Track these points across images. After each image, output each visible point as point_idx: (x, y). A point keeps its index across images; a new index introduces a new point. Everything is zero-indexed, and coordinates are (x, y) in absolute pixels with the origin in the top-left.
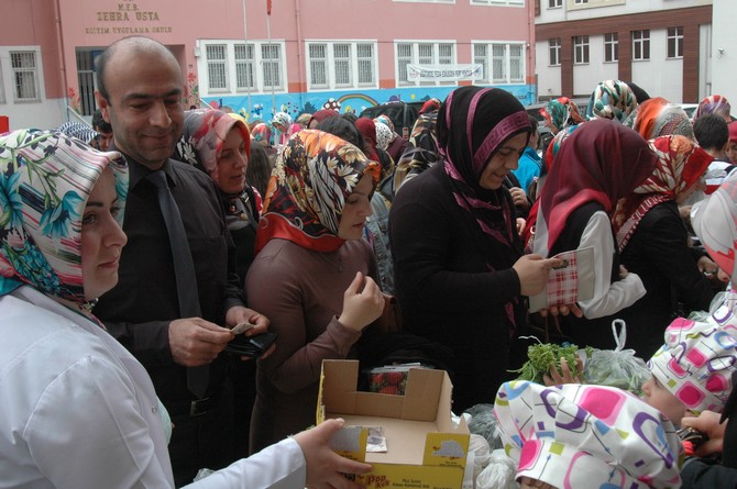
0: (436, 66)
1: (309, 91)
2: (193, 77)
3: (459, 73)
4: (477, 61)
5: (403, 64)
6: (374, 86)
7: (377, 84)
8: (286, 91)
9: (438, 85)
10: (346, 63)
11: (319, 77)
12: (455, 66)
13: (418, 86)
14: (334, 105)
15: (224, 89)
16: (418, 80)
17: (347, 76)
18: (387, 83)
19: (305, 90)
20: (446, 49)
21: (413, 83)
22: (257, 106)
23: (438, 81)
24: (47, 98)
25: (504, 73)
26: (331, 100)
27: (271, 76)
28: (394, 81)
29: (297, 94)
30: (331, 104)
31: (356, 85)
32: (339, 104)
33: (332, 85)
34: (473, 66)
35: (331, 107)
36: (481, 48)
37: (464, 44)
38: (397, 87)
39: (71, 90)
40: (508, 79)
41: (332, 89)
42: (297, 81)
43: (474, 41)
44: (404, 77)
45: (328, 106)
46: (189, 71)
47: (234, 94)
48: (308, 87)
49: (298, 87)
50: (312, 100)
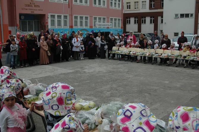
0: (102, 23)
1: (74, 28)
2: (47, 23)
3: (107, 25)
4: (111, 22)
5: (95, 22)
6: (88, 27)
7: (89, 27)
8: (68, 28)
9: (102, 28)
10: (82, 21)
11: (76, 25)
12: (106, 23)
13: (98, 28)
15: (54, 26)
16: (98, 26)
17: (82, 24)
18: (91, 27)
20: (104, 19)
21: (97, 27)
22: (62, 31)
23: (102, 27)
26: (79, 30)
27: (65, 24)
28: (93, 26)
29: (71, 29)
30: (78, 31)
31: (84, 27)
33: (79, 27)
34: (110, 24)
36: (112, 19)
37: (108, 18)
38: (93, 28)
39: (17, 24)
40: (117, 27)
41: (79, 28)
42: (71, 25)
43: (110, 17)
44: (95, 25)
45: (78, 32)
46: (46, 21)
47: (57, 28)
48: (74, 27)
49: (71, 27)
50: (74, 30)
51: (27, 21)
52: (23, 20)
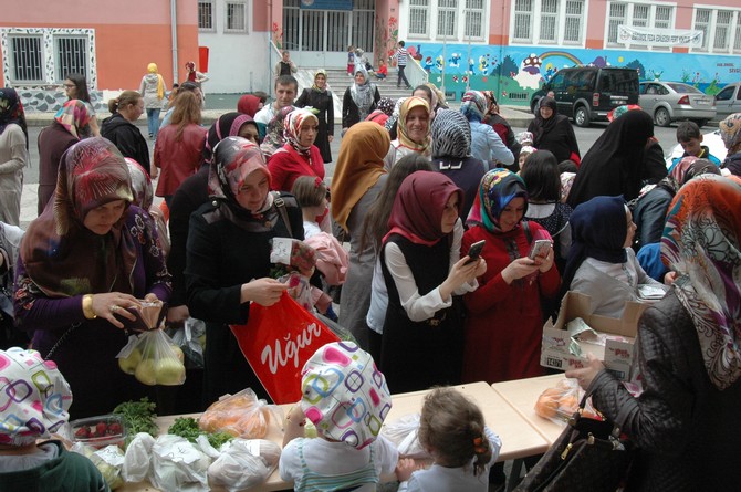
0: (650, 29)
1: (510, 44)
2: (394, 21)
3: (675, 38)
4: (697, 27)
5: (614, 25)
6: (581, 45)
7: (584, 43)
8: (487, 42)
9: (650, 50)
10: (554, 19)
11: (523, 29)
12: (671, 31)
13: (627, 49)
14: (535, 61)
15: (424, 36)
16: (628, 42)
17: (553, 31)
18: (594, 43)
19: (507, 43)
20: (663, 12)
21: (623, 45)
22: (455, 55)
23: (650, 45)
24: (255, 29)
25: (727, 43)
26: (533, 56)
27: (474, 29)
28: (602, 42)
29: (497, 47)
30: (532, 59)
31: (560, 42)
32: (540, 61)
33: (536, 40)
34: (692, 33)
35: (532, 62)
36: (705, 14)
37: (685, 8)
38: (605, 48)
39: (275, 25)
40: (731, 49)
41: (535, 45)
42: (500, 34)
43: (696, 6)
44: (613, 38)
45: (528, 61)
46: (391, 15)
47: (433, 41)
48: (510, 41)
49: (499, 39)
50: (512, 55)
51: (326, 12)
52: (308, 7)
